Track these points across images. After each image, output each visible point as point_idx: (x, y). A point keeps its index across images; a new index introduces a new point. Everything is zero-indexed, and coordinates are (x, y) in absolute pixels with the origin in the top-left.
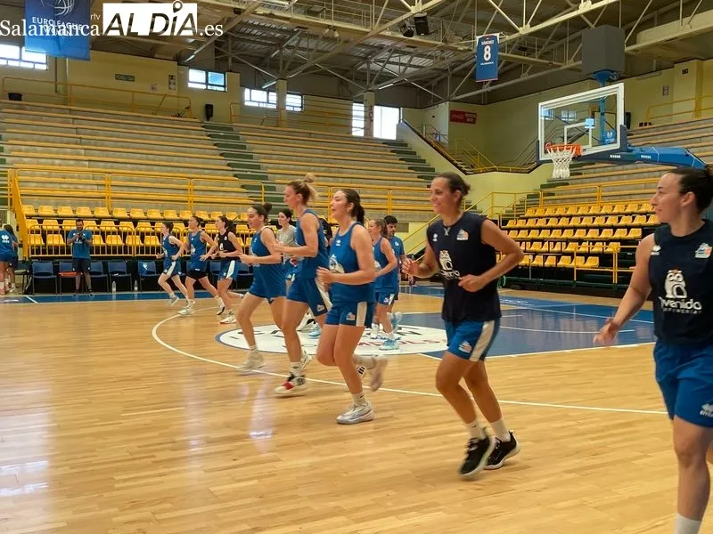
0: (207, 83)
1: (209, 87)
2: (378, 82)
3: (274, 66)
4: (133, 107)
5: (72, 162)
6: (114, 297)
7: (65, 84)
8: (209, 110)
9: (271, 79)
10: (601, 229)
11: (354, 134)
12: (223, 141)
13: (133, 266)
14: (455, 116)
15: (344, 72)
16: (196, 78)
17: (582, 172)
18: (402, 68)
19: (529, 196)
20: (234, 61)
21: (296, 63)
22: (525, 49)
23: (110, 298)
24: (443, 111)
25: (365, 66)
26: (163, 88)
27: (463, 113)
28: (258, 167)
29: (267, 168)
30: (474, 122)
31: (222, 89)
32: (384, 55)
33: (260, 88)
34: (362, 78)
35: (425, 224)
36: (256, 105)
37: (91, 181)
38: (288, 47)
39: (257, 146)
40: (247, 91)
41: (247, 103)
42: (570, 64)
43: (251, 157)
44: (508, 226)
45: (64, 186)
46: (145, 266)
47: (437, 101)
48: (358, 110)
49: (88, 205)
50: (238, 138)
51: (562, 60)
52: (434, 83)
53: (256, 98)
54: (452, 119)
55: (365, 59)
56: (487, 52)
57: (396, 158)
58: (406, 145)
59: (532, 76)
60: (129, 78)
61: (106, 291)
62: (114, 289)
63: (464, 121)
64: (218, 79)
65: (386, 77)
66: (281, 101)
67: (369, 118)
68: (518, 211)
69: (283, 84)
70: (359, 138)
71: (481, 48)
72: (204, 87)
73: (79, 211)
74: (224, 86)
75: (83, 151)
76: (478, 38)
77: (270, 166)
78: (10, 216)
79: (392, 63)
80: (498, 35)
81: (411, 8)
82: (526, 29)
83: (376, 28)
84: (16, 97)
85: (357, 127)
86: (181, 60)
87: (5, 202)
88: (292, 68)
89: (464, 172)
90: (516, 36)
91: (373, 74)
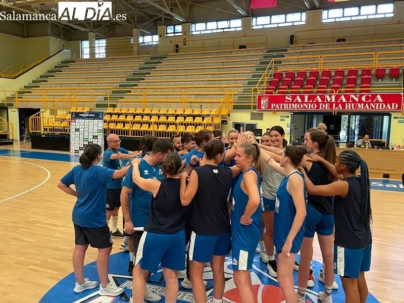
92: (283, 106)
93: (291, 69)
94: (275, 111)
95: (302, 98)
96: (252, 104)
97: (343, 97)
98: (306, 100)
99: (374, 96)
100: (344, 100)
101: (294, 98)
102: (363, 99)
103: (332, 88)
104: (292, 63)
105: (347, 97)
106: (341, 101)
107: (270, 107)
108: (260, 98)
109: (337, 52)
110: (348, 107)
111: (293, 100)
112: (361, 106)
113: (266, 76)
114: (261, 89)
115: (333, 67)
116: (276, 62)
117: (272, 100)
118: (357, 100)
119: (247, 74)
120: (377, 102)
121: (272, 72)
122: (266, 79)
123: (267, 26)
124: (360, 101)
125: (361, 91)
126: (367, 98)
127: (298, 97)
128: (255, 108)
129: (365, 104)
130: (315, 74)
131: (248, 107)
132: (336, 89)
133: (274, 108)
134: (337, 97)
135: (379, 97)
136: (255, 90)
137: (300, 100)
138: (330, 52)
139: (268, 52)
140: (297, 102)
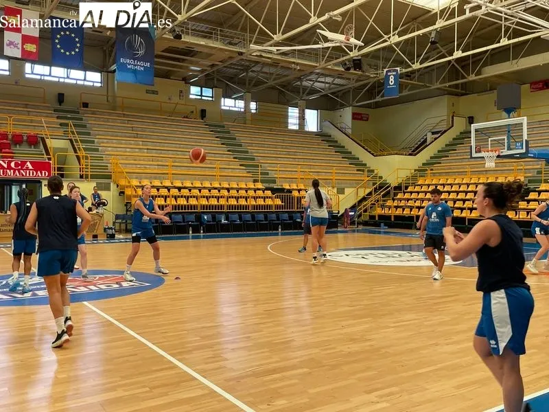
0: (201, 95)
1: (203, 98)
2: (308, 94)
3: (242, 83)
4: (160, 111)
5: (137, 150)
6: (190, 237)
7: (114, 97)
8: (203, 113)
9: (240, 92)
10: (458, 193)
11: (289, 128)
12: (221, 135)
13: (199, 217)
14: (355, 116)
15: (283, 86)
16: (194, 90)
17: (449, 155)
18: (327, 85)
19: (415, 170)
20: (218, 80)
21: (259, 83)
22: (410, 76)
23: (187, 238)
24: (347, 114)
25: (299, 83)
26: (176, 99)
27: (361, 114)
28: (247, 152)
29: (252, 153)
30: (367, 120)
31: (211, 99)
32: (313, 77)
33: (230, 97)
34: (296, 90)
35: (353, 189)
36: (228, 108)
38: (253, 71)
39: (243, 138)
40: (223, 99)
41: (223, 108)
42: (438, 85)
43: (241, 146)
44: (409, 190)
45: (139, 166)
46: (206, 217)
47: (343, 106)
48: (293, 112)
50: (229, 132)
51: (431, 82)
53: (228, 104)
54: (353, 118)
55: (299, 79)
57: (325, 145)
58: (330, 136)
59: (409, 93)
60: (155, 92)
61: (186, 233)
62: (191, 232)
63: (361, 119)
64: (208, 92)
65: (313, 91)
66: (247, 106)
67: (302, 118)
68: (412, 180)
69: (249, 95)
70: (294, 131)
72: (199, 97)
73: (154, 182)
74: (212, 97)
75: (141, 143)
76: (385, 70)
77: (254, 151)
78: (113, 186)
79: (319, 82)
80: (398, 69)
81: (351, 53)
82: (416, 66)
83: (323, 64)
84: (86, 105)
85: (293, 123)
86: (187, 81)
87: (109, 177)
88: (255, 85)
89: (372, 154)
90: (410, 69)
91: (305, 88)
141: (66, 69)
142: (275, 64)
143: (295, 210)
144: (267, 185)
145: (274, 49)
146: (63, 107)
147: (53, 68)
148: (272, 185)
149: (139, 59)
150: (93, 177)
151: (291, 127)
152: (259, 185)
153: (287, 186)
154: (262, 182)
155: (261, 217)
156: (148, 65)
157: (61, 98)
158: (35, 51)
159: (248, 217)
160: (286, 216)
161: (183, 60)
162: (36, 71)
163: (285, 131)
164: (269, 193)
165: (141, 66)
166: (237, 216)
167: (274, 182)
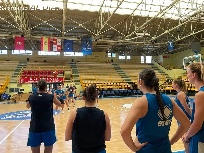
0: (112, 56)
2: (146, 52)
3: (124, 51)
4: (98, 61)
5: (89, 73)
7: (87, 58)
8: (112, 60)
9: (124, 53)
12: (115, 67)
13: (102, 92)
14: (164, 57)
15: (139, 50)
16: (110, 55)
18: (152, 48)
19: (183, 74)
20: (117, 50)
21: (129, 50)
22: (179, 43)
24: (161, 56)
25: (143, 49)
26: (104, 57)
27: (166, 56)
28: (123, 71)
29: (124, 71)
30: (169, 58)
32: (147, 46)
33: (122, 55)
34: (143, 51)
36: (121, 58)
37: (93, 76)
38: (127, 47)
39: (122, 67)
40: (119, 56)
41: (119, 58)
42: (190, 44)
43: (121, 69)
46: (104, 92)
47: (160, 54)
48: (142, 58)
49: (93, 81)
50: (118, 66)
51: (188, 44)
52: (159, 50)
53: (121, 57)
54: (163, 58)
55: (143, 47)
56: (171, 45)
57: (151, 67)
58: (153, 64)
59: (182, 48)
60: (98, 56)
63: (166, 58)
64: (114, 55)
65: (148, 50)
66: (126, 57)
67: (145, 59)
69: (126, 54)
70: (142, 64)
71: (169, 44)
72: (111, 56)
74: (115, 56)
75: (91, 71)
76: (168, 42)
77: (125, 71)
78: (80, 83)
79: (149, 47)
80: (173, 41)
81: (153, 38)
82: (179, 39)
83: (146, 42)
84: (78, 62)
85: (142, 61)
86: (107, 52)
87: (79, 81)
88: (128, 51)
89: (167, 69)
90: (177, 40)
91: (145, 50)
92: (29, 82)
93: (30, 70)
94: (26, 84)
95: (35, 79)
96: (17, 81)
97: (48, 79)
98: (37, 80)
99: (56, 79)
100: (48, 80)
101: (32, 79)
102: (54, 79)
103: (44, 76)
104: (30, 68)
105: (49, 79)
106: (47, 80)
107: (24, 82)
108: (20, 79)
109: (45, 65)
110: (50, 82)
111: (32, 80)
112: (53, 81)
113: (21, 72)
114: (20, 76)
115: (44, 70)
116: (24, 67)
117: (25, 80)
118: (52, 79)
119: (13, 71)
120: (57, 80)
121: (23, 70)
122: (22, 73)
123: (18, 54)
124: (53, 80)
125: (53, 77)
126: (55, 79)
127: (34, 79)
128: (18, 82)
129: (54, 81)
130: (38, 72)
131: (16, 82)
132: (46, 76)
133: (26, 82)
134: (46, 79)
135: (57, 79)
136: (18, 77)
137: (35, 80)
138: (42, 65)
139: (20, 63)
140: (34, 80)
141: (74, 53)
142: (131, 44)
143: (134, 89)
144: (127, 81)
145: (127, 40)
146: (73, 63)
147: (71, 52)
148: (129, 81)
149: (88, 48)
150: (74, 81)
151: (142, 62)
152: (124, 81)
153: (134, 81)
154: (125, 80)
155: (122, 91)
156: (90, 49)
157: (73, 60)
158: (60, 49)
159: (118, 91)
160: (130, 91)
161: (104, 46)
162: (66, 54)
163: (140, 64)
164: (127, 84)
165: (88, 50)
166: (114, 91)
167: (130, 80)
